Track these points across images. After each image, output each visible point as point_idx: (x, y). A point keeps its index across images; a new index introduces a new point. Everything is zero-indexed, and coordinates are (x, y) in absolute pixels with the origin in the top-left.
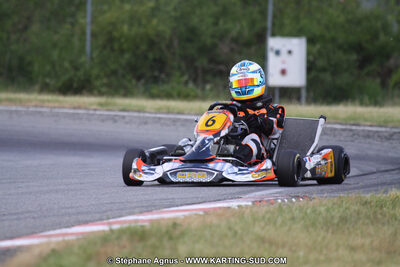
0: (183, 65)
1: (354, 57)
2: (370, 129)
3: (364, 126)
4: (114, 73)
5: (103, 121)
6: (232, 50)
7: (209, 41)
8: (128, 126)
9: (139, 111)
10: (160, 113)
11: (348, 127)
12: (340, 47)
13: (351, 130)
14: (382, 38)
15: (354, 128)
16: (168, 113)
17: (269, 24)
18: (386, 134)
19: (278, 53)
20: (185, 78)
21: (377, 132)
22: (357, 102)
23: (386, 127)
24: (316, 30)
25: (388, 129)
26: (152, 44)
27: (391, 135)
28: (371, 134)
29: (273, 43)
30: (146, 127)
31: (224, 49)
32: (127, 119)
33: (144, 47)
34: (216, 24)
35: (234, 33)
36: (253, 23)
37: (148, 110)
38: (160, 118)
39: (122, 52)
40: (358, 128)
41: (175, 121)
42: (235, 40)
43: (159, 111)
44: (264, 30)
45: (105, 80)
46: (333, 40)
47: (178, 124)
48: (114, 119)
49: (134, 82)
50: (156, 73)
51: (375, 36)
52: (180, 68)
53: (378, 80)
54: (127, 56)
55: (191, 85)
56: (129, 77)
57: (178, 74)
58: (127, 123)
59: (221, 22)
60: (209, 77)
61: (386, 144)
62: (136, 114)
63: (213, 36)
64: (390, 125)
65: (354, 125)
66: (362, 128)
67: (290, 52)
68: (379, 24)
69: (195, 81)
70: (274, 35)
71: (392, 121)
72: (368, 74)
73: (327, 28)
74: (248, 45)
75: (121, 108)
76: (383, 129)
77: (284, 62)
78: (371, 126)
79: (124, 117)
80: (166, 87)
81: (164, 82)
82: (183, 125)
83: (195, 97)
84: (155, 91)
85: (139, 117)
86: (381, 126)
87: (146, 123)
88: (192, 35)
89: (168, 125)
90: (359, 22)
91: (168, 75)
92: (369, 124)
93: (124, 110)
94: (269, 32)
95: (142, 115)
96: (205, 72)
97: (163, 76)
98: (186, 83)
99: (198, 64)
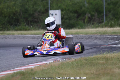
0: (24, 20)
1: (76, 15)
2: (82, 36)
3: (81, 35)
4: (4, 24)
5: (2, 39)
6: (39, 15)
7: (31, 12)
8: (10, 40)
9: (13, 35)
10: (19, 35)
11: (76, 36)
12: (71, 12)
13: (77, 37)
14: (83, 8)
15: (78, 36)
16: (22, 35)
17: (49, 6)
18: (87, 37)
19: (52, 15)
20: (25, 24)
21: (85, 37)
22: (77, 28)
23: (87, 35)
24: (63, 7)
25: (88, 36)
26: (14, 14)
27: (89, 38)
28: (83, 38)
29: (51, 12)
30: (15, 39)
31: (36, 14)
32: (9, 38)
33: (12, 15)
34: (33, 7)
35: (39, 10)
36: (44, 6)
37: (15, 34)
38: (19, 37)
39: (5, 17)
40: (79, 36)
41: (24, 37)
42: (39, 12)
43: (19, 34)
44: (48, 8)
45: (1, 26)
46: (69, 10)
47: (25, 38)
48: (6, 38)
49: (10, 26)
50: (16, 23)
51: (81, 8)
52: (23, 21)
53: (83, 21)
54: (7, 18)
55: (27, 26)
56: (8, 25)
57: (23, 23)
58: (9, 39)
59: (35, 6)
60: (32, 23)
61: (88, 40)
62: (12, 36)
63: (32, 11)
64: (88, 35)
65: (78, 35)
66: (80, 36)
67: (56, 14)
68: (82, 4)
69: (28, 25)
70: (51, 10)
71: (89, 33)
72: (80, 20)
73: (66, 6)
74: (43, 13)
75: (7, 34)
76: (86, 36)
77: (54, 17)
78: (83, 35)
79: (8, 37)
80: (19, 27)
81: (18, 25)
82: (26, 38)
83: (29, 30)
84: (16, 28)
85: (13, 37)
86: (86, 35)
87: (15, 38)
88: (26, 11)
89: (22, 39)
90: (76, 4)
91: (20, 23)
92: (82, 34)
93: (8, 35)
94: (49, 9)
95: (14, 36)
96: (31, 22)
97: (18, 24)
98: (26, 25)
99: (29, 19)
